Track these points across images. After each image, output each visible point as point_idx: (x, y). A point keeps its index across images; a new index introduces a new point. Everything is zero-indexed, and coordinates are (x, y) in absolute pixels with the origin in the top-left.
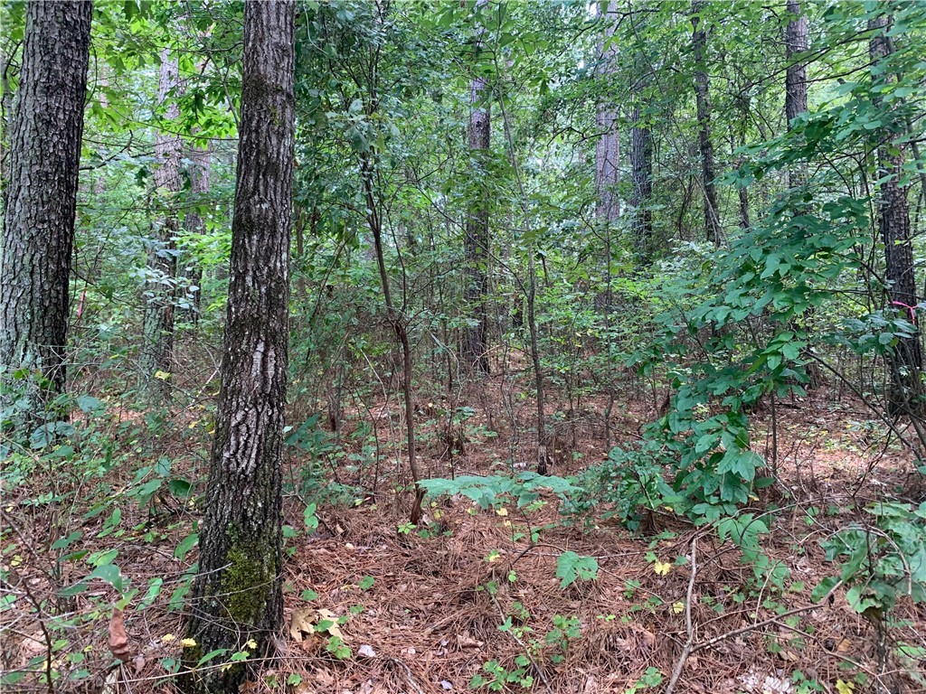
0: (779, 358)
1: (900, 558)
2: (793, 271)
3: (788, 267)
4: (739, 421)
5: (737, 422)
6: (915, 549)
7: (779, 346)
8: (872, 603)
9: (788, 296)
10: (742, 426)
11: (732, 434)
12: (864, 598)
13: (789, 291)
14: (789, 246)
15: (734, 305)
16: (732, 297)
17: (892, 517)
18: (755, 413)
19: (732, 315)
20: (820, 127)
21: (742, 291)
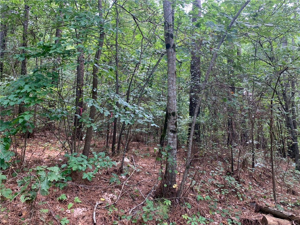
0: (23, 120)
1: (39, 183)
2: (32, 91)
3: (31, 90)
4: (8, 140)
5: (7, 141)
6: (44, 179)
7: (24, 115)
8: (28, 198)
9: (30, 99)
10: (8, 142)
11: (4, 145)
12: (26, 197)
13: (30, 97)
14: (34, 83)
15: (11, 100)
16: (11, 97)
17: (40, 170)
18: (31, 138)
19: (10, 103)
20: (47, 48)
21: (15, 95)
